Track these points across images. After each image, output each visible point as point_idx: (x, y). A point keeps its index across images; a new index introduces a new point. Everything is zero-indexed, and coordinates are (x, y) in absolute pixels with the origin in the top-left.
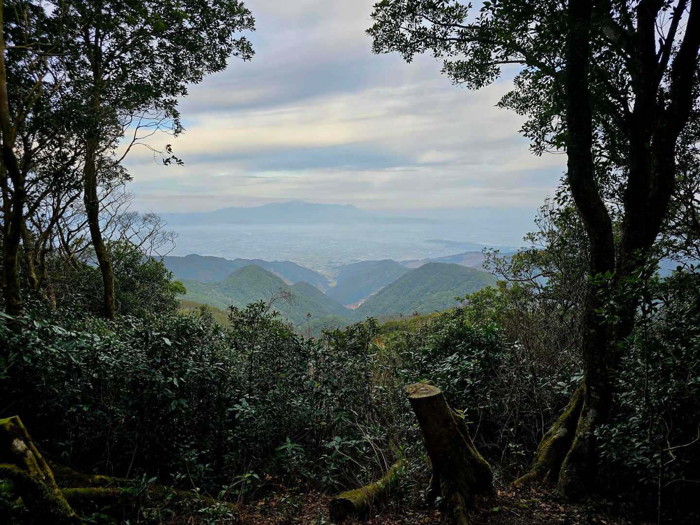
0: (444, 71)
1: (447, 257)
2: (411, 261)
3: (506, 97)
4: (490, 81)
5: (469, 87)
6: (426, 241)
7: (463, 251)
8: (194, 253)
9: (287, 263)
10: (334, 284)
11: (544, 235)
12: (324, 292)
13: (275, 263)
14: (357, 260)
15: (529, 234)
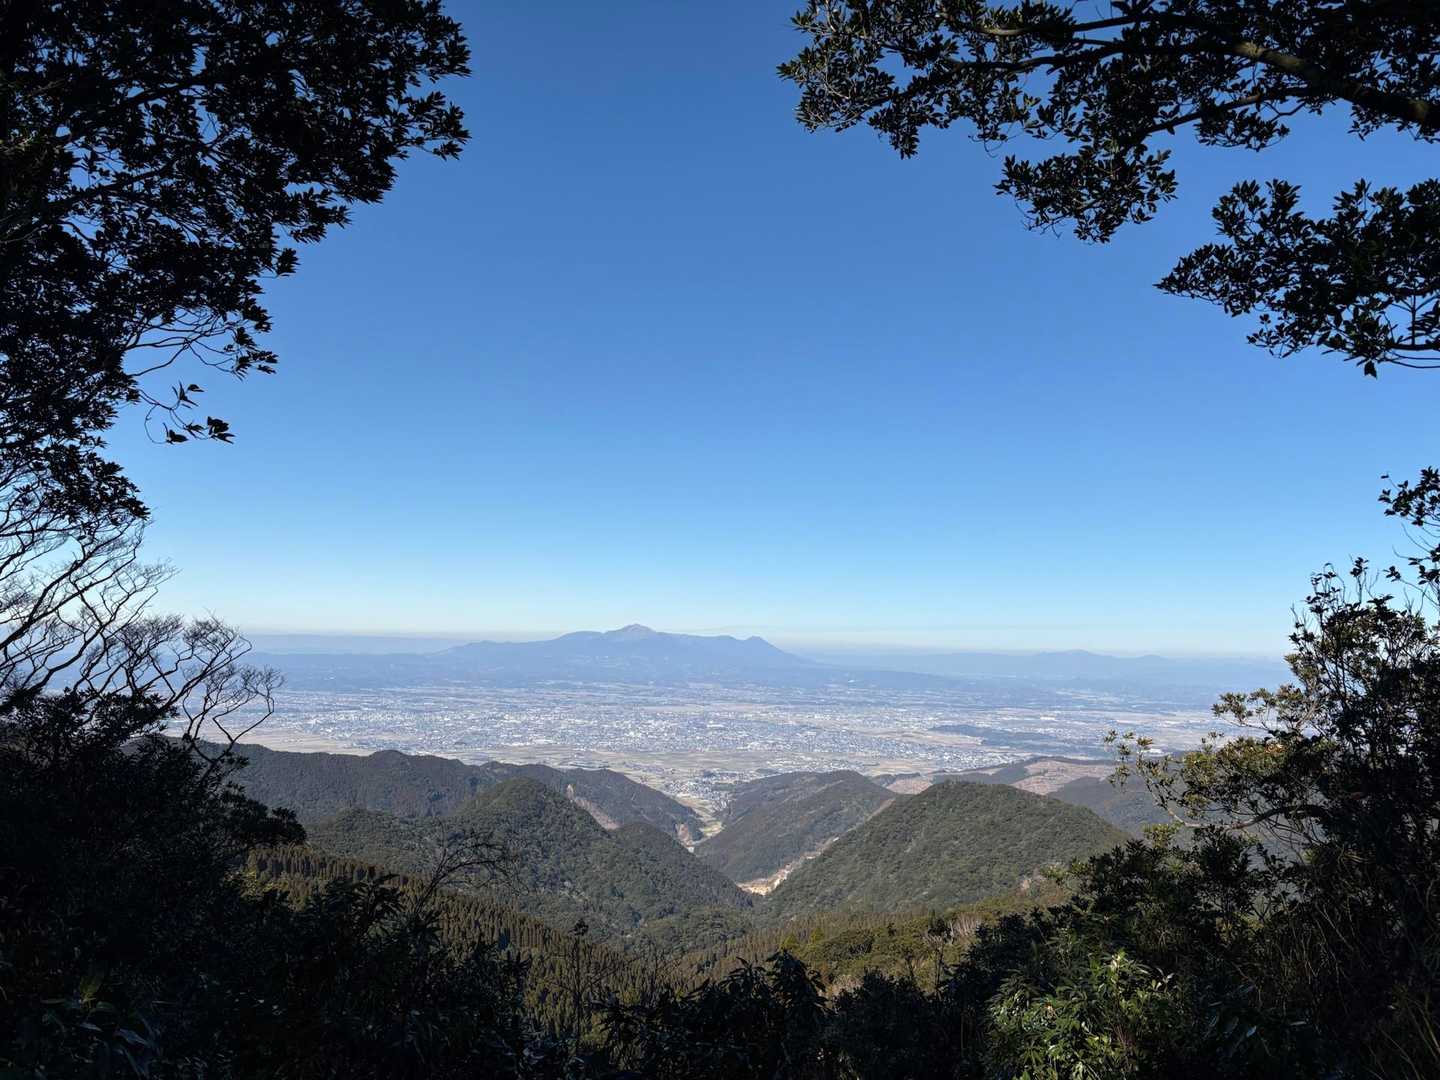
0: (1007, 188)
1: (985, 768)
2: (901, 776)
3: (1188, 264)
4: (1145, 210)
5: (1082, 233)
6: (934, 729)
7: (1026, 755)
8: (392, 747)
9: (605, 773)
10: (716, 828)
11: (1272, 704)
12: (691, 850)
13: (578, 776)
14: (771, 771)
15: (1229, 698)
